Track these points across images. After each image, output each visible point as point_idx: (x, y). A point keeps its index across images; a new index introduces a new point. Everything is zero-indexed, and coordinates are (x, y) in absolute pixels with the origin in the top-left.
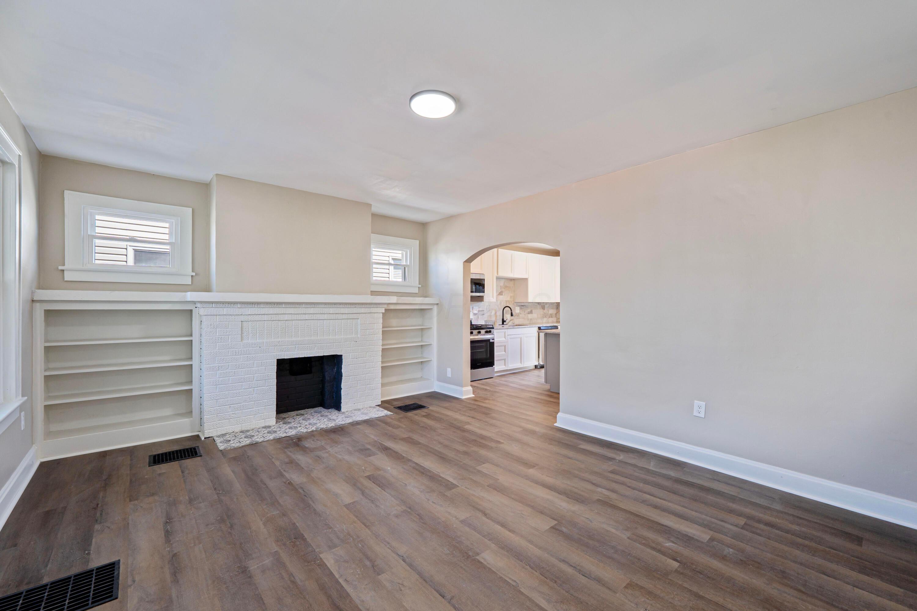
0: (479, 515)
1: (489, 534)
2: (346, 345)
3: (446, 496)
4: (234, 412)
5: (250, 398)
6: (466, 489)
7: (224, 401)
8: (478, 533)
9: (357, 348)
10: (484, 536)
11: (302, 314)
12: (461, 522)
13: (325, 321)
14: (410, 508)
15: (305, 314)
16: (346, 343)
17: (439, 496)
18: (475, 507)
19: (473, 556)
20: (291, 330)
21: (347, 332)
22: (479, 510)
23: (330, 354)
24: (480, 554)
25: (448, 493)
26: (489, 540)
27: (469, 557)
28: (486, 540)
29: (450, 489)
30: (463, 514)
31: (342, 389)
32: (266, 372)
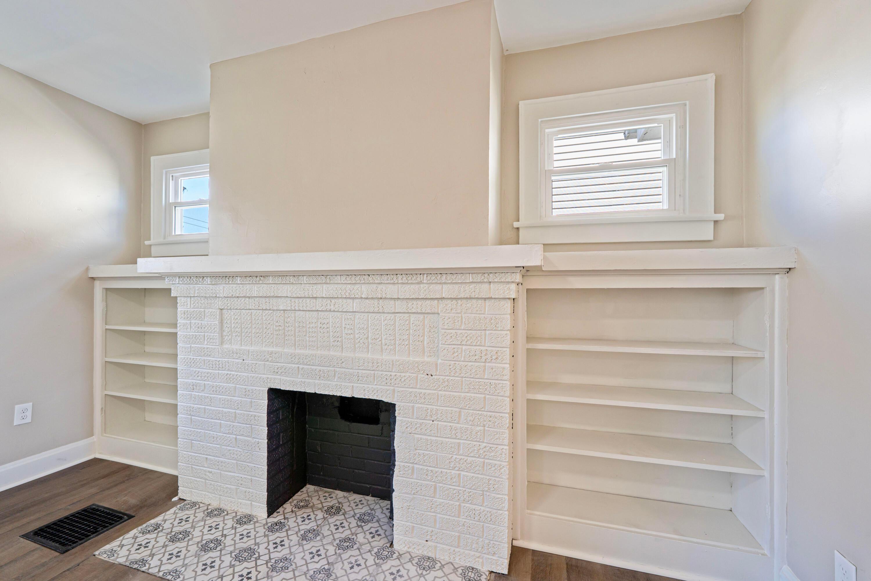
2: (403, 380)
4: (210, 470)
5: (231, 452)
7: (199, 445)
9: (434, 392)
11: (305, 297)
13: (358, 315)
15: (316, 298)
16: (403, 374)
20: (293, 332)
21: (409, 348)
23: (367, 397)
31: (393, 491)
32: (251, 410)
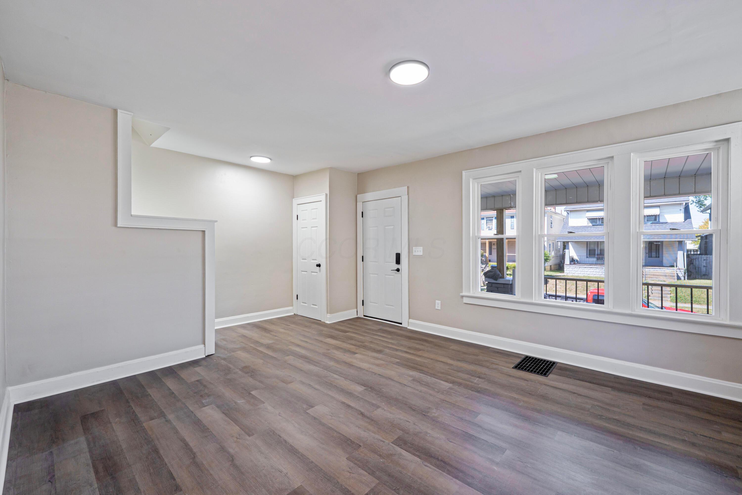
0: (366, 413)
1: (359, 400)
3: (400, 430)
6: (383, 440)
8: (366, 400)
10: (362, 398)
12: (380, 407)
14: (424, 415)
17: (406, 429)
18: (372, 421)
19: (368, 388)
22: (368, 418)
24: (364, 390)
25: (400, 433)
26: (359, 397)
27: (371, 388)
28: (360, 396)
29: (399, 439)
30: (379, 412)
